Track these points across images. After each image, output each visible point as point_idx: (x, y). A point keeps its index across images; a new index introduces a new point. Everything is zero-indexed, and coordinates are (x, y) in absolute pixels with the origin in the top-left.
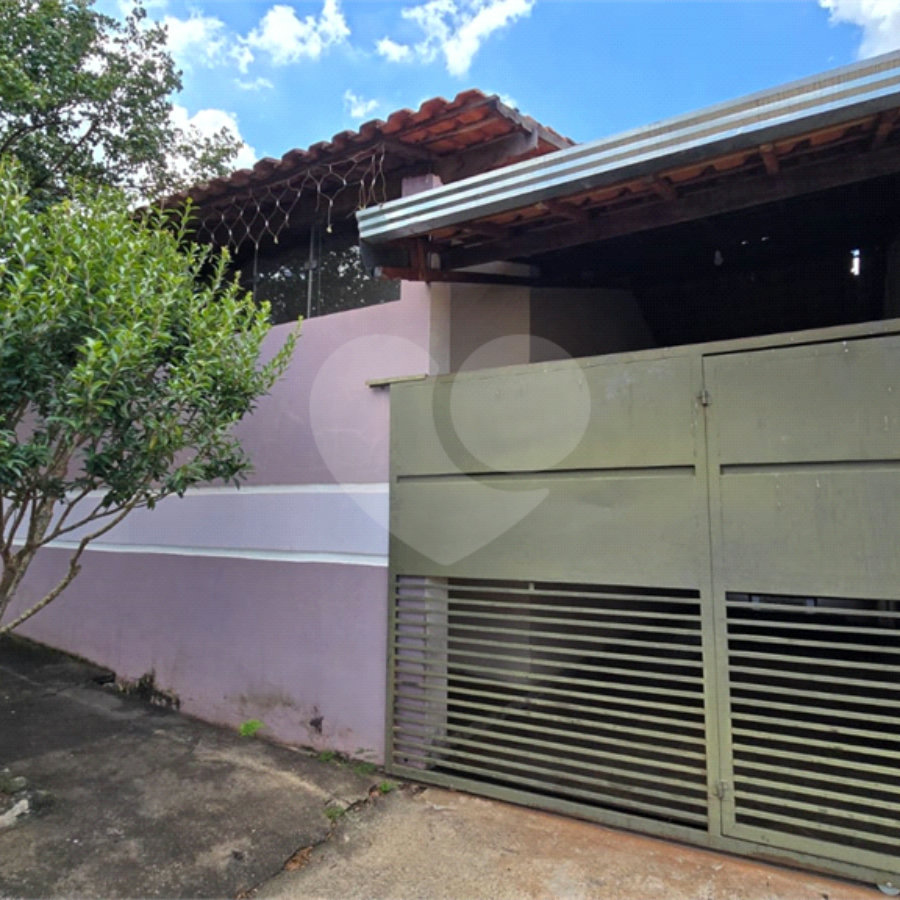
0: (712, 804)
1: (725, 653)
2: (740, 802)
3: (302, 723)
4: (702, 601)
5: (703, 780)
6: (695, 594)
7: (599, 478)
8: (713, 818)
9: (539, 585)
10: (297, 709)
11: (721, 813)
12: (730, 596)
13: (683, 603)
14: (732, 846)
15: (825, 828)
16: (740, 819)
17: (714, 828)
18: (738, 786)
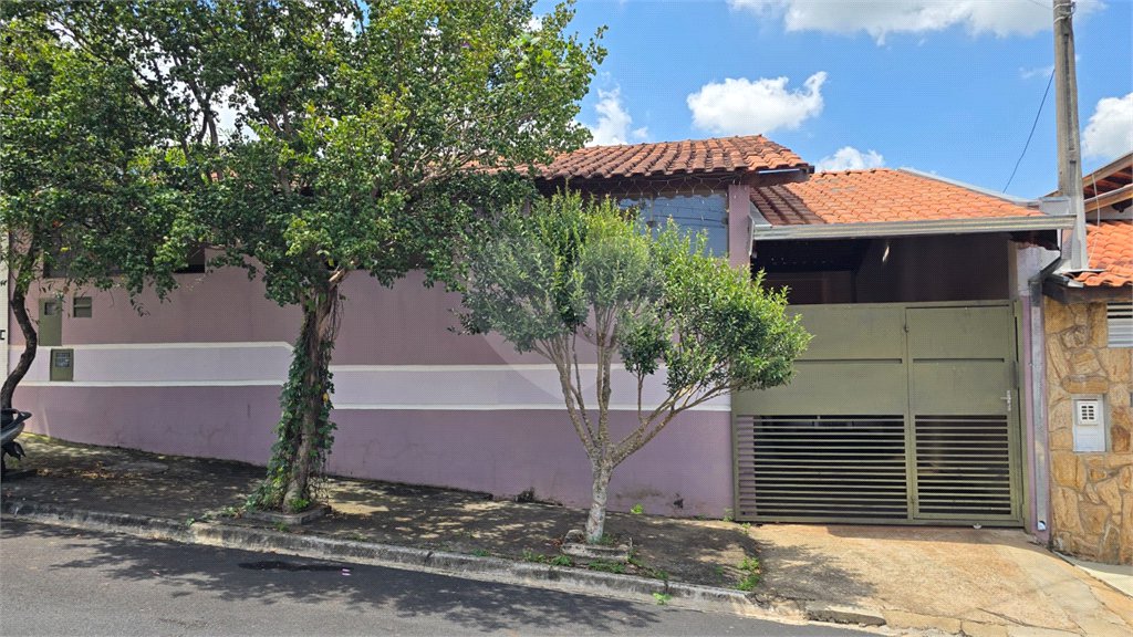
0: (909, 507)
1: (915, 442)
2: (921, 504)
3: (667, 504)
4: (905, 420)
5: (905, 497)
6: (902, 417)
7: (856, 365)
8: (910, 513)
9: (822, 417)
10: (664, 497)
11: (913, 509)
12: (917, 417)
13: (895, 422)
14: (917, 522)
15: (955, 508)
16: (921, 511)
17: (910, 517)
18: (920, 497)
